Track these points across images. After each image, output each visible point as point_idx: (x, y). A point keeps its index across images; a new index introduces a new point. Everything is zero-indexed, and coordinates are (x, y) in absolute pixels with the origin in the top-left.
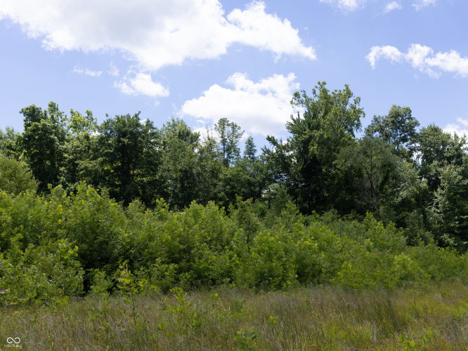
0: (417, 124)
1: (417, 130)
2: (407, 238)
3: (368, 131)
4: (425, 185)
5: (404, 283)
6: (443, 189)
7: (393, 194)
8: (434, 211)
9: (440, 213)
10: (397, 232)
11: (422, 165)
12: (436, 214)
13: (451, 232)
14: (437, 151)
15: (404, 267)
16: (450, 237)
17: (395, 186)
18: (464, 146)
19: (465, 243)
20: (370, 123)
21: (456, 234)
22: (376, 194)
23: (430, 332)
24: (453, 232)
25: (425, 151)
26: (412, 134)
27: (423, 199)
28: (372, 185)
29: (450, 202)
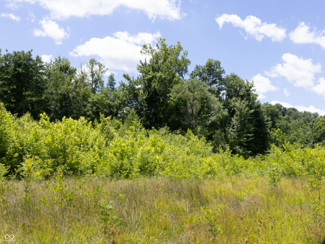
0: (223, 72)
1: (224, 76)
2: (212, 147)
3: (192, 75)
4: (227, 113)
5: (209, 176)
6: (237, 116)
7: (206, 118)
8: (231, 131)
9: (234, 132)
10: (207, 143)
11: (226, 100)
12: (232, 133)
13: (241, 144)
14: (236, 91)
15: (210, 165)
16: (240, 148)
17: (207, 113)
18: (253, 88)
19: (249, 152)
20: (193, 70)
21: (244, 146)
22: (195, 117)
23: (222, 206)
24: (242, 145)
25: (228, 91)
26: (220, 79)
27: (224, 123)
28: (193, 112)
29: (241, 125)
